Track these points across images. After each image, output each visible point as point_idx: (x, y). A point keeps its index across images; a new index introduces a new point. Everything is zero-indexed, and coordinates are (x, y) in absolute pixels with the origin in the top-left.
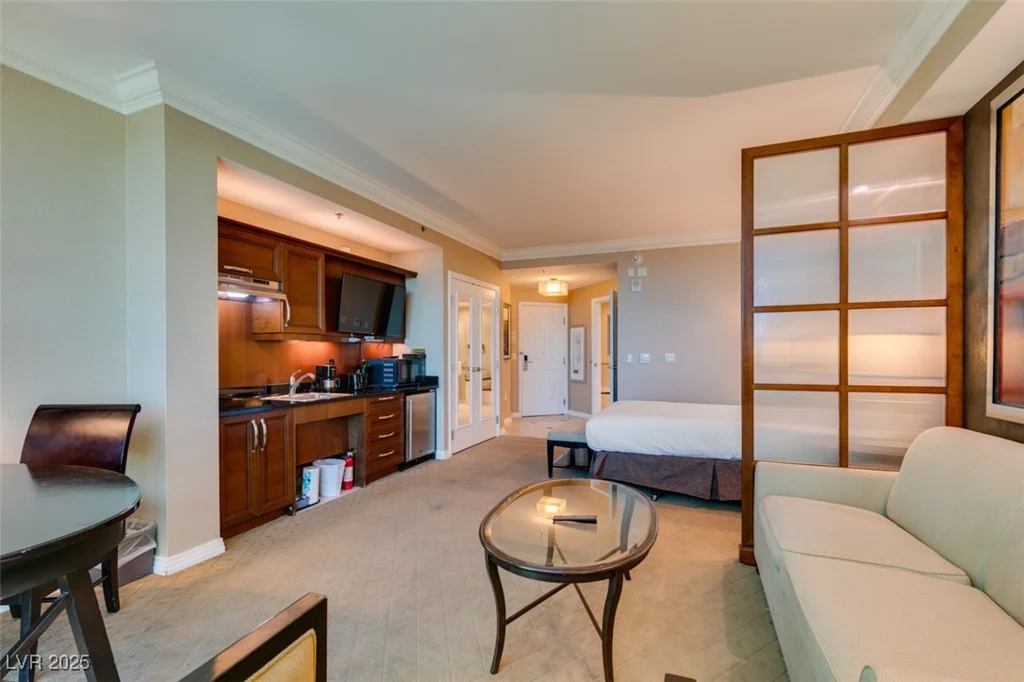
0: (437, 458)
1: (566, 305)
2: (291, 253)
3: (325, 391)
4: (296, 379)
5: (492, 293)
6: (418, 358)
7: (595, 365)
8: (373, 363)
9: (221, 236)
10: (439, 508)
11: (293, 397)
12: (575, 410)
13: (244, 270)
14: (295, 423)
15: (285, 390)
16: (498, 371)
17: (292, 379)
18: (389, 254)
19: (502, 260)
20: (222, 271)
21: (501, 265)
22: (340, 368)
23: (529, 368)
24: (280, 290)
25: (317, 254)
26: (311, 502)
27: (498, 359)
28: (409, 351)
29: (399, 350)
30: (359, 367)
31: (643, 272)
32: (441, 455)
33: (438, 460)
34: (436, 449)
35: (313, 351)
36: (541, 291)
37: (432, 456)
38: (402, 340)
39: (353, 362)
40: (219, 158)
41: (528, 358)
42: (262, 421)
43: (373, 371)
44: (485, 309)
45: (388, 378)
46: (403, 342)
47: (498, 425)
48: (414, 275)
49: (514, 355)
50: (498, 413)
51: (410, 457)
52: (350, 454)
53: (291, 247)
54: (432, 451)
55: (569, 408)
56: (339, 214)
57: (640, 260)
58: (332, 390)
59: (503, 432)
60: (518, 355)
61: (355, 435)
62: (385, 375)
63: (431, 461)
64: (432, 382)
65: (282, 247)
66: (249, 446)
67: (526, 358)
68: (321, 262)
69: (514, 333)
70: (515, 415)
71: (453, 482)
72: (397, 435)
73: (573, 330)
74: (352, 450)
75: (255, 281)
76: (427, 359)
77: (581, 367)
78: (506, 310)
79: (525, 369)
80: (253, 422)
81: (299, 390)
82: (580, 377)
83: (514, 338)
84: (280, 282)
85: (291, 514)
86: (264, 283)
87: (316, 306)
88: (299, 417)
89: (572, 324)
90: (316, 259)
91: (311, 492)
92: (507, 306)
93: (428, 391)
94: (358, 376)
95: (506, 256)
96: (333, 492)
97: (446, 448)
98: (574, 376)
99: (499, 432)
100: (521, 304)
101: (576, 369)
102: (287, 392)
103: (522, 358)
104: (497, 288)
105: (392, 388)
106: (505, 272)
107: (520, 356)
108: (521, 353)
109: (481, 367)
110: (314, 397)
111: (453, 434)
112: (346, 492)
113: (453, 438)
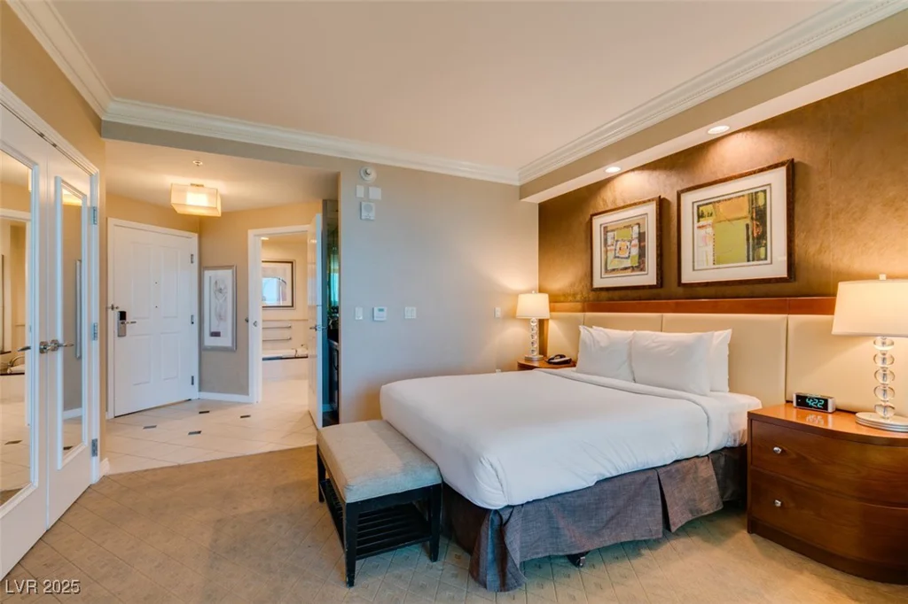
1: (196, 235)
7: (255, 324)
12: (212, 390)
19: (103, 119)
23: (129, 332)
31: (376, 193)
41: (129, 318)
50: (97, 433)
55: (201, 389)
57: (373, 175)
60: (107, 310)
67: (123, 315)
73: (208, 274)
77: (227, 328)
79: (122, 333)
82: (225, 341)
89: (205, 264)
98: (210, 341)
99: (97, 470)
100: (112, 221)
101: (213, 330)
103: (113, 317)
104: (95, 170)
106: (110, 144)
107: (110, 310)
108: (113, 308)
109: (60, 338)
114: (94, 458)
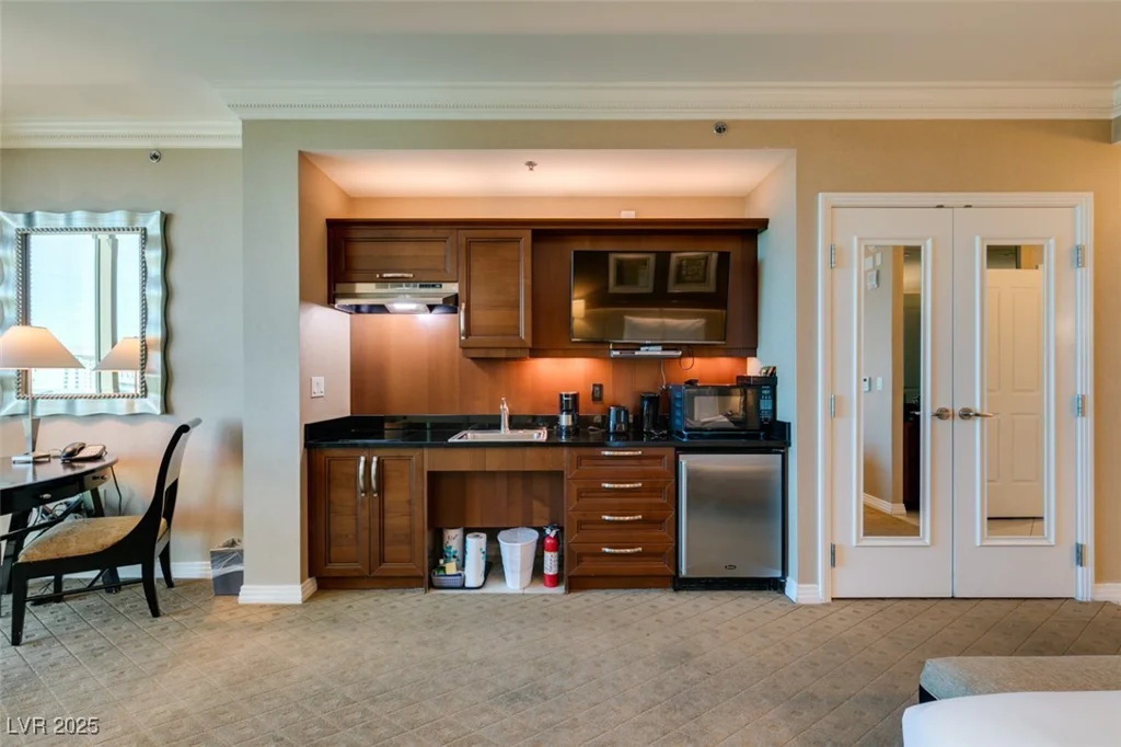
0: (786, 591)
2: (471, 241)
15: (494, 425)
18: (743, 199)
19: (1110, 116)
21: (1104, 132)
25: (515, 233)
26: (469, 584)
32: (793, 589)
33: (786, 598)
34: (785, 574)
37: (777, 585)
38: (751, 349)
40: (302, 153)
42: (375, 459)
45: (678, 417)
46: (755, 356)
47: (1085, 571)
48: (763, 224)
51: (684, 571)
52: (548, 531)
53: (472, 233)
54: (776, 574)
56: (531, 163)
62: (677, 413)
63: (774, 594)
65: (457, 237)
66: (358, 487)
68: (525, 243)
76: (778, 387)
80: (362, 459)
84: (456, 282)
86: (434, 287)
90: (518, 241)
91: (469, 569)
97: (808, 577)
102: (497, 427)
110: (532, 436)
111: (833, 554)
112: (542, 589)
113: (833, 564)
114: (1080, 568)
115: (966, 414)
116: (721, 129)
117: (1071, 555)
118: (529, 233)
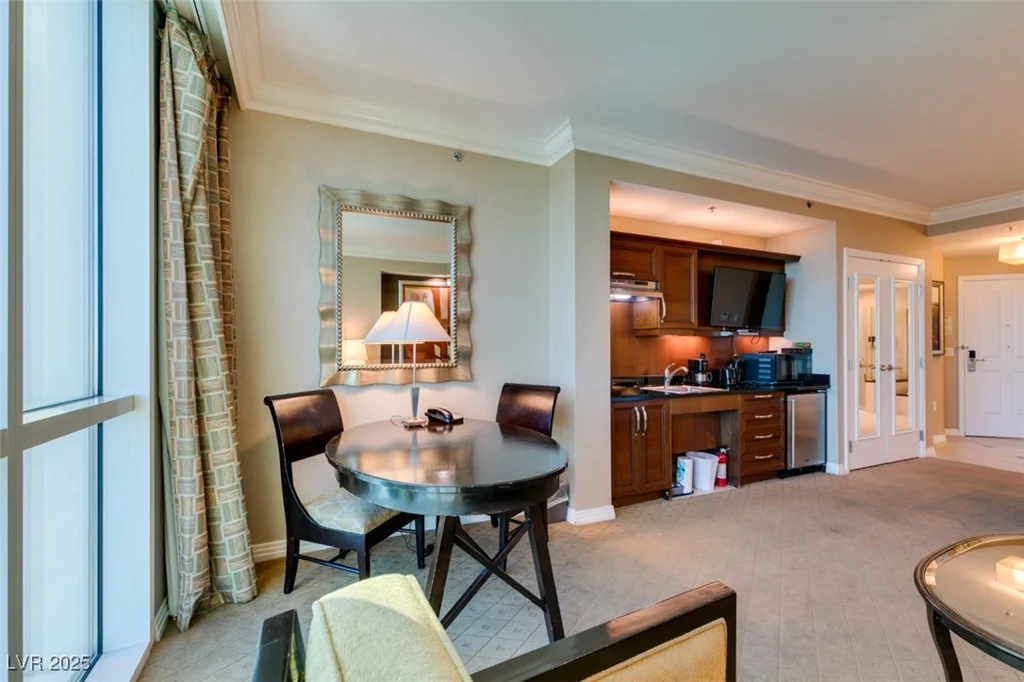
0: (828, 470)
2: (667, 254)
3: (697, 384)
4: (671, 371)
5: (912, 268)
6: (803, 352)
8: (748, 357)
9: (613, 247)
10: (836, 530)
11: (667, 389)
13: (628, 274)
14: (671, 413)
15: (660, 381)
16: (922, 372)
17: (667, 372)
18: (764, 239)
19: (928, 224)
20: (613, 278)
21: (925, 231)
22: (711, 364)
23: (978, 368)
24: (656, 290)
25: (689, 251)
26: (685, 492)
27: (922, 354)
28: (789, 345)
29: (777, 344)
30: (731, 361)
32: (833, 468)
33: (829, 474)
34: (826, 461)
35: (685, 345)
36: (1003, 257)
37: (821, 468)
38: (780, 332)
39: (724, 357)
40: (611, 182)
41: (977, 357)
42: (643, 408)
43: (747, 367)
44: (897, 290)
45: (764, 374)
46: (782, 336)
47: (923, 444)
48: (796, 259)
49: (950, 352)
50: (923, 427)
51: (793, 465)
52: (723, 450)
53: (667, 248)
54: (821, 462)
56: (712, 208)
58: (704, 384)
59: (932, 453)
60: (957, 349)
61: (729, 431)
62: (761, 371)
63: (819, 473)
64: (823, 381)
65: (659, 250)
66: (633, 430)
67: (972, 354)
68: (694, 258)
69: (949, 321)
70: (953, 432)
71: (852, 503)
72: (776, 438)
74: (725, 447)
75: (636, 283)
76: (813, 355)
78: (935, 290)
79: (972, 369)
80: (636, 409)
81: (672, 383)
83: (949, 327)
84: (657, 282)
85: (667, 498)
86: (644, 284)
87: (689, 300)
88: (675, 408)
90: (689, 256)
91: (685, 481)
92: (937, 284)
93: (815, 391)
94: (731, 371)
95: (935, 217)
96: (706, 486)
97: (841, 461)
99: (922, 451)
100: (961, 279)
102: (662, 384)
103: (964, 355)
104: (921, 261)
105: (769, 385)
106: (934, 239)
107: (960, 351)
108: (963, 348)
109: (893, 365)
110: (687, 390)
111: (850, 446)
112: (720, 489)
113: (850, 451)
114: (921, 442)
115: (890, 368)
116: (809, 205)
117: (918, 435)
118: (696, 252)
